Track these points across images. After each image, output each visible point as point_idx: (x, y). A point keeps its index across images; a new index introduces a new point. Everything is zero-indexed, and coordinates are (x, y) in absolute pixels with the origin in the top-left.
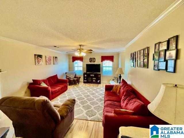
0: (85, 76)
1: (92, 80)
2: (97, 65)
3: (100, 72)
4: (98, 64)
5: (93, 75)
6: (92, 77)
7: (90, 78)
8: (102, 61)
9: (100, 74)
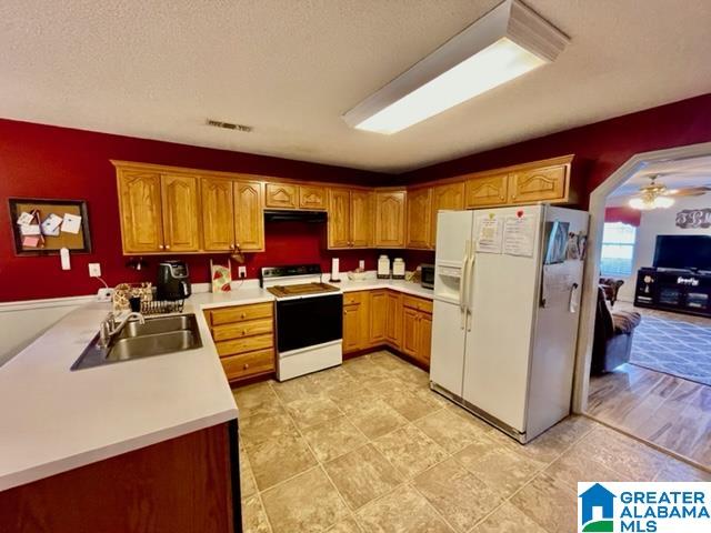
0: (648, 279)
1: (683, 300)
5: (694, 282)
6: (687, 288)
7: (674, 294)
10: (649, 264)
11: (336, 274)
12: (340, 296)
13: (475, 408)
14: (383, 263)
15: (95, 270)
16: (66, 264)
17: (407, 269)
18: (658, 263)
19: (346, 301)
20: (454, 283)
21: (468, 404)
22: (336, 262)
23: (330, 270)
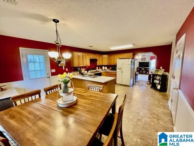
0: (138, 69)
1: (143, 72)
2: (146, 62)
3: (149, 67)
4: (148, 62)
5: (144, 69)
6: (143, 70)
7: (141, 71)
8: (151, 60)
9: (149, 68)
10: (138, 67)
11: (97, 70)
12: (101, 73)
13: (124, 85)
14: (103, 68)
15: (67, 70)
16: (64, 69)
17: (107, 68)
18: (139, 66)
19: (102, 74)
20: (120, 69)
21: (123, 85)
22: (97, 68)
23: (96, 69)
